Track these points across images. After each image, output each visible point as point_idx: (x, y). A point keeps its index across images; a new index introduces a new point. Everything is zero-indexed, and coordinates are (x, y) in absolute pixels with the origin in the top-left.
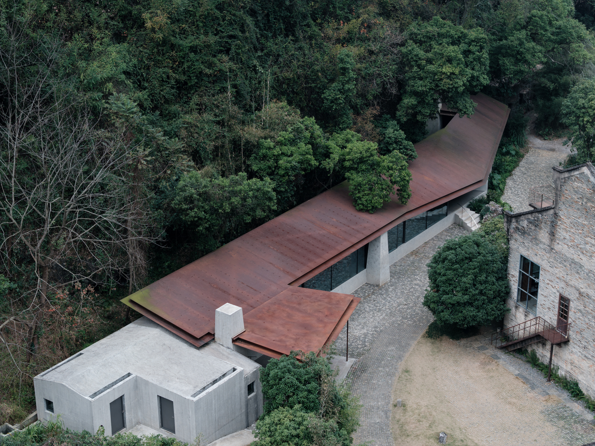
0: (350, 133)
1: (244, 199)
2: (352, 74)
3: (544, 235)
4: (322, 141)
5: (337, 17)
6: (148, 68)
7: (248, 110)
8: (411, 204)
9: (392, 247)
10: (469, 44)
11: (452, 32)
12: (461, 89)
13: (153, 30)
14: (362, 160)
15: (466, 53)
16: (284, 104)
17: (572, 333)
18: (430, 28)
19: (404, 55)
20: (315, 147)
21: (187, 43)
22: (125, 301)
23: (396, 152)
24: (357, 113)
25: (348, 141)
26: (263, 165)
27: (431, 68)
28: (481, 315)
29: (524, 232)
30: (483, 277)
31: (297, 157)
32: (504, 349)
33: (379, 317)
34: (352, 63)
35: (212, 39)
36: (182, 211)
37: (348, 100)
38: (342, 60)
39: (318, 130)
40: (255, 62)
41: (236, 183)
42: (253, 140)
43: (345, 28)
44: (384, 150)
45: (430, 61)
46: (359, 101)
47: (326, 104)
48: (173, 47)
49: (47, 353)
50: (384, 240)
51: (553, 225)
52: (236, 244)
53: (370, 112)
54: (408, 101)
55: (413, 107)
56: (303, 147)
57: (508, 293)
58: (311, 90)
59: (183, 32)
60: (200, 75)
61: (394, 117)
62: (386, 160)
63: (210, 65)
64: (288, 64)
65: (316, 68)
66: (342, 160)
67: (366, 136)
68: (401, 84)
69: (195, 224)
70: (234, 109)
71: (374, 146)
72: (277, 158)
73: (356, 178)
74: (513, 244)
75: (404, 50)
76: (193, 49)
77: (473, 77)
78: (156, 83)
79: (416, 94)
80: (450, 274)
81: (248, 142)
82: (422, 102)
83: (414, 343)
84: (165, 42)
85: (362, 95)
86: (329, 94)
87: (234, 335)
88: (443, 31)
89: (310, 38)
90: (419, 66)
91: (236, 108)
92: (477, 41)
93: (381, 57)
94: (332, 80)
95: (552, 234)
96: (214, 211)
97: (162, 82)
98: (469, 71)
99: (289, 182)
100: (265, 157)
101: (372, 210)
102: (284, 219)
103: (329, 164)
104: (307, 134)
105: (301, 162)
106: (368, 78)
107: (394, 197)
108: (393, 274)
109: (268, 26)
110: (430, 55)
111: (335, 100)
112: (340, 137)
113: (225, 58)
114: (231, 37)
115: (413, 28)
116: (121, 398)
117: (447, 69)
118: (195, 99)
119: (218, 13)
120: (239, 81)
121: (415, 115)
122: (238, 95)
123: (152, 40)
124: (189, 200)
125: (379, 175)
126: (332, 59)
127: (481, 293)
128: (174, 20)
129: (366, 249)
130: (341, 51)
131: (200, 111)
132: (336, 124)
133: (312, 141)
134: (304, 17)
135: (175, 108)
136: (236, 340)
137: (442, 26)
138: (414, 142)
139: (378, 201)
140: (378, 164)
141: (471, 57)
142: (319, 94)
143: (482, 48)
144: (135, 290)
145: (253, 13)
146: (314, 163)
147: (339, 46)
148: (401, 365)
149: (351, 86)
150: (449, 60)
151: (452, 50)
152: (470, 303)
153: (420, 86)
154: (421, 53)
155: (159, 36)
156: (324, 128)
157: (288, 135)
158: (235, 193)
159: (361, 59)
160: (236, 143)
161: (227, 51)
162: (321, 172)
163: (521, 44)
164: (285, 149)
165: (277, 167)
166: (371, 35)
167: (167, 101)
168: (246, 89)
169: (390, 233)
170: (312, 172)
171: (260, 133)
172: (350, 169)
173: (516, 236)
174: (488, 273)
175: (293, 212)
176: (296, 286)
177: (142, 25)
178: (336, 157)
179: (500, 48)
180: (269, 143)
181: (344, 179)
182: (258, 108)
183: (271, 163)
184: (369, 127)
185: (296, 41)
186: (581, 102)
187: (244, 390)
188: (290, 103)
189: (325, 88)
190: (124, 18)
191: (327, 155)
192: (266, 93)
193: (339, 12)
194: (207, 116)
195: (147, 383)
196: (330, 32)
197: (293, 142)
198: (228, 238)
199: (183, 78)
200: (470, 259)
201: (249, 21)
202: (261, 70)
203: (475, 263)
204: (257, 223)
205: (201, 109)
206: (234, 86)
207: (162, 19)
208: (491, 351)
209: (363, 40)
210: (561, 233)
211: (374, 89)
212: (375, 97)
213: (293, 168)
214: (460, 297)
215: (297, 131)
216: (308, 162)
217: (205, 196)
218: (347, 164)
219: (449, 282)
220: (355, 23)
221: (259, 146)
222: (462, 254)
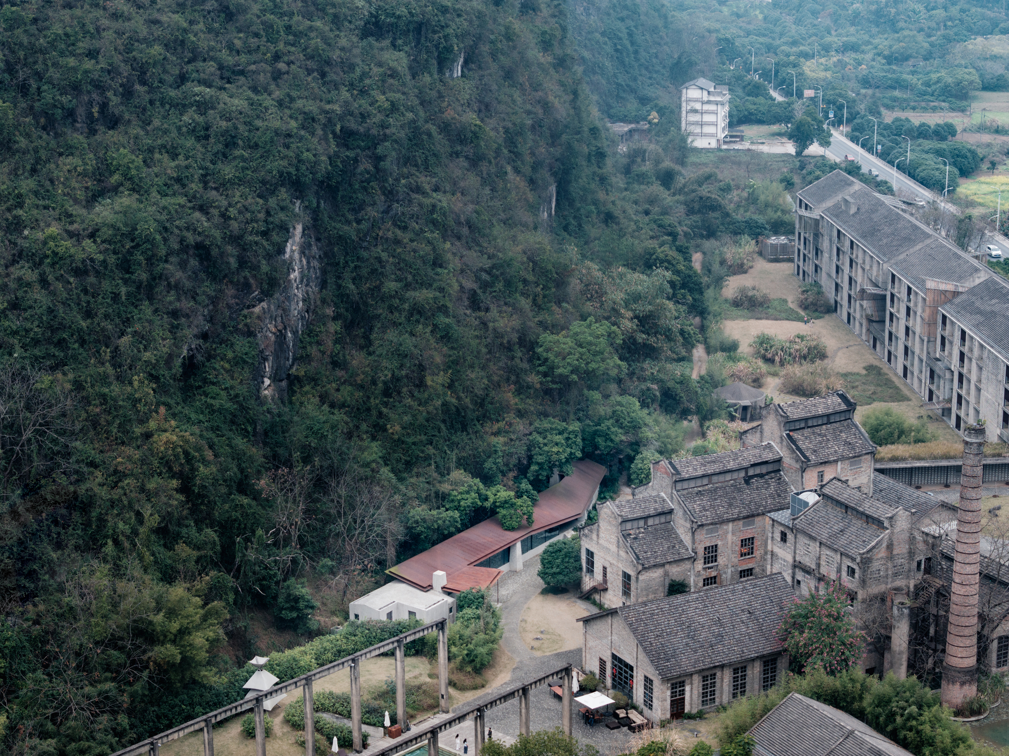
0: (499, 487)
1: (444, 522)
2: (500, 454)
3: (594, 536)
4: (483, 492)
5: (491, 419)
6: (389, 454)
7: (442, 475)
8: (535, 527)
9: (524, 551)
10: (569, 434)
11: (559, 427)
12: (564, 460)
13: (393, 434)
14: (506, 502)
15: (568, 439)
16: (462, 471)
17: (609, 585)
18: (546, 425)
19: (531, 441)
20: (480, 495)
21: (410, 440)
22: (387, 572)
23: (525, 497)
24: (504, 475)
25: (498, 491)
26: (452, 505)
27: (546, 448)
28: (566, 579)
29: (586, 536)
30: (567, 560)
31: (470, 501)
32: (580, 598)
33: (516, 586)
34: (500, 447)
35: (423, 438)
36: (413, 528)
37: (498, 468)
38: (494, 446)
39: (481, 486)
40: (446, 448)
41: (440, 513)
42: (446, 491)
43: (496, 427)
44: (519, 495)
45: (545, 445)
46: (505, 468)
47: (486, 471)
48: (403, 442)
49: (350, 597)
50: (519, 545)
51: (598, 531)
52: (438, 547)
53: (511, 475)
54: (534, 468)
55: (537, 471)
56: (473, 495)
57: (581, 569)
58: (477, 463)
59: (408, 434)
60: (417, 457)
61: (526, 477)
62: (519, 502)
63: (423, 452)
64: (463, 448)
65: (480, 450)
66: (495, 502)
67: (509, 488)
68: (530, 458)
69: (419, 535)
70: (435, 475)
71: (512, 494)
72: (459, 501)
73: (503, 512)
74: (582, 543)
75: (531, 438)
76: (414, 443)
77: (571, 453)
78: (394, 462)
79: (538, 464)
80: (550, 558)
81: (443, 493)
82: (541, 468)
83: (533, 597)
84: (399, 439)
85: (507, 465)
86: (487, 465)
87: (442, 585)
88: (553, 426)
89: (476, 432)
90: (539, 448)
91: (436, 474)
92: (573, 432)
93: (517, 442)
94: (489, 457)
95: (598, 535)
96: (429, 528)
97: (398, 461)
98: (568, 450)
99: (466, 514)
100: (453, 501)
101: (512, 529)
102: (464, 534)
103: (488, 504)
104: (475, 488)
105: (472, 503)
106: (511, 455)
107: (524, 522)
108: (524, 565)
109: (452, 427)
110: (546, 441)
111: (490, 469)
112: (494, 489)
113: (430, 447)
114: (433, 436)
115: (537, 424)
116: (391, 613)
117: (555, 449)
118: (415, 470)
119: (426, 423)
120: (438, 460)
121: (538, 475)
122: (437, 467)
123: (392, 439)
124: (417, 522)
125: (516, 510)
126: (489, 445)
127: (566, 567)
128: (403, 428)
129: (509, 549)
130: (494, 440)
131: (417, 476)
132: (492, 482)
133: (478, 492)
134: (472, 420)
135: (405, 475)
136: (443, 588)
137: (553, 423)
138: (539, 492)
139: (515, 524)
140: (515, 504)
141: (570, 442)
142: (482, 465)
143: (577, 436)
144: (390, 567)
145: (444, 421)
146: (480, 503)
147: (493, 437)
148: (526, 606)
149: (500, 460)
150: (557, 444)
151: (558, 438)
152: (559, 573)
153: (540, 459)
154: (541, 440)
155: (396, 437)
156: (485, 484)
157: (465, 489)
158: (440, 519)
159: (505, 444)
160: (437, 494)
161: (431, 444)
162: (483, 509)
163: (609, 429)
164: (464, 496)
165: (460, 506)
166: (511, 430)
167: (400, 471)
168: (441, 464)
169: (522, 542)
170: (478, 509)
171: (450, 487)
172: (499, 507)
173: (583, 538)
174: (570, 558)
175: (468, 530)
176: (471, 566)
177: (385, 430)
178: (491, 500)
179: (597, 431)
180: (455, 493)
181: (497, 513)
182: (448, 474)
183: (456, 503)
184: (511, 483)
185: (468, 434)
186: (640, 465)
187: (448, 610)
188: (465, 471)
189: (485, 461)
190: (374, 426)
191: (486, 499)
192: (453, 465)
193: (492, 416)
194: (422, 479)
195: (403, 605)
196: (487, 429)
197: (468, 492)
198: (434, 544)
199: (409, 459)
200: (560, 551)
201: (442, 426)
202: (448, 452)
203: (563, 553)
204: (451, 535)
205: (418, 475)
206: (435, 462)
207: (398, 428)
208: (573, 599)
209: (507, 432)
210: (601, 535)
211: (514, 461)
212: (514, 466)
213: (468, 506)
214: (554, 570)
215: (470, 486)
216: (476, 503)
217: (424, 520)
218: (498, 504)
219: (549, 562)
220: (501, 424)
221: (449, 495)
222: (556, 548)
